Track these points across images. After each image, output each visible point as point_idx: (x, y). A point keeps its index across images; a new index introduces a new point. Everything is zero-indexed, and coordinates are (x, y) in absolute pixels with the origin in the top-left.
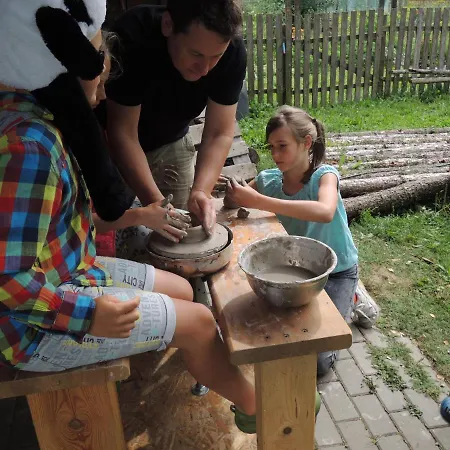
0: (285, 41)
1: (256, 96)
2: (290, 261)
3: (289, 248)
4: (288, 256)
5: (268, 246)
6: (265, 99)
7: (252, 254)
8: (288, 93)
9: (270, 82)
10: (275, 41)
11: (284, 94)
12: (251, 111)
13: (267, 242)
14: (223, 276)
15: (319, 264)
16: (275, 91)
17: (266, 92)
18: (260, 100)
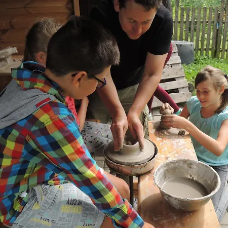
0: (219, 22)
1: (199, 51)
2: (191, 176)
3: (191, 168)
4: (190, 172)
5: (177, 164)
6: (204, 54)
7: (165, 169)
8: (218, 51)
9: (208, 44)
10: (213, 22)
11: (216, 51)
12: (196, 60)
13: (177, 162)
14: (147, 177)
15: (209, 182)
16: (211, 49)
17: (205, 50)
18: (202, 54)
